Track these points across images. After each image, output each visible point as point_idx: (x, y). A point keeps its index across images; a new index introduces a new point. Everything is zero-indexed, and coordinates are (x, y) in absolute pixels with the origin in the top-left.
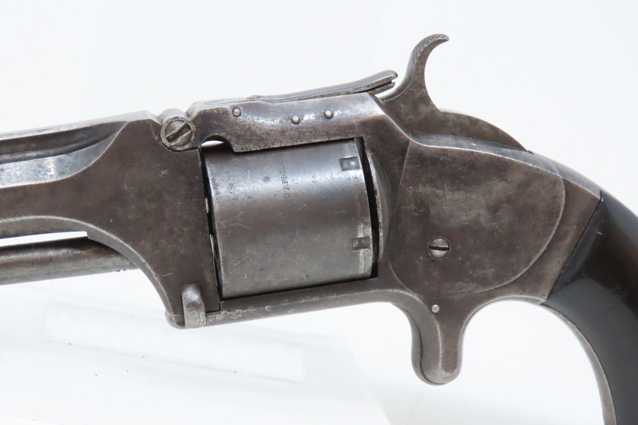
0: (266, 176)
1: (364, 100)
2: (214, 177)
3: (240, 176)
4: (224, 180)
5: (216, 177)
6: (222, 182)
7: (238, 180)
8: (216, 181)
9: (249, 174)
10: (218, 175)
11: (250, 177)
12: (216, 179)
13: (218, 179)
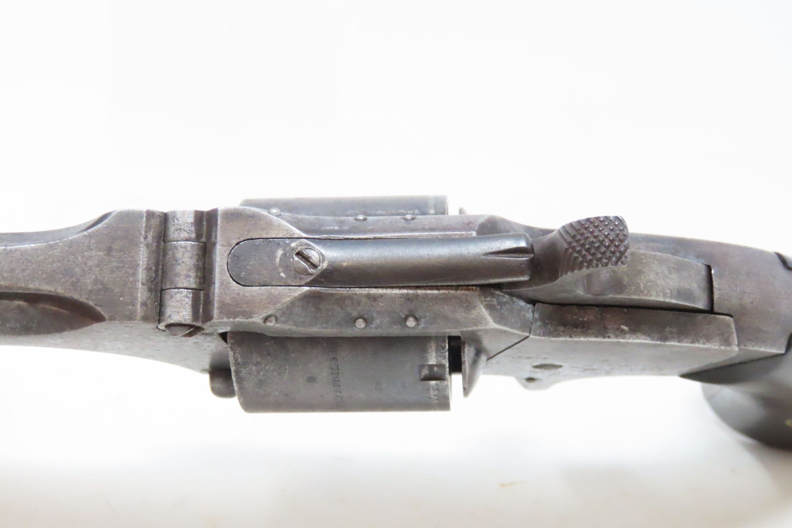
0: (310, 375)
1: (469, 308)
2: (238, 369)
3: (274, 371)
4: (253, 375)
5: (241, 369)
6: (249, 376)
7: (272, 377)
8: (242, 375)
9: (287, 371)
10: (244, 367)
11: (288, 374)
12: (241, 371)
13: (244, 371)
